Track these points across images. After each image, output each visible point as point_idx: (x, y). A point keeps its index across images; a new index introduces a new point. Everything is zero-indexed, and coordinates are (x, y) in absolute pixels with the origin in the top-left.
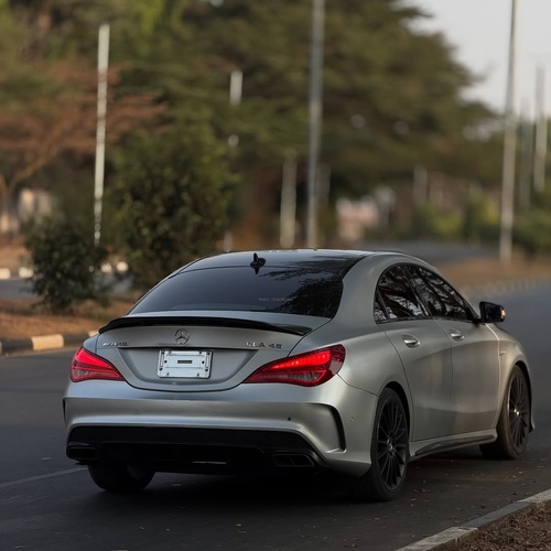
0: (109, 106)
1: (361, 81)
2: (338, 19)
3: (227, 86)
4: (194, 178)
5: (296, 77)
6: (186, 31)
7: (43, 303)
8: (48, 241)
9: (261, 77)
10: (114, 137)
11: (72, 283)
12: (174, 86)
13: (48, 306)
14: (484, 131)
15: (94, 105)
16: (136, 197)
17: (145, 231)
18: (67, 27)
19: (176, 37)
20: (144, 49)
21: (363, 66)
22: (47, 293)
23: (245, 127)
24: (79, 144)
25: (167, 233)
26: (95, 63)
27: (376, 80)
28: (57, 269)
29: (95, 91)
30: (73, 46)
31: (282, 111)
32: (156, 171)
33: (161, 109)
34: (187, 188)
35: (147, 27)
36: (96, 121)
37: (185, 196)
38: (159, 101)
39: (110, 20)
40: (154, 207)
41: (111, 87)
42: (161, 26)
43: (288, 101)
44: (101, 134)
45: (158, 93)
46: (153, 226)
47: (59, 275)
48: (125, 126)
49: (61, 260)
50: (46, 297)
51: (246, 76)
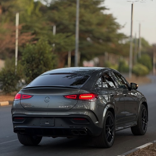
0: (19, 36)
1: (90, 28)
2: (83, 10)
3: (52, 30)
4: (44, 57)
5: (71, 27)
6: (40, 14)
7: (3, 92)
8: (4, 75)
9: (61, 27)
10: (20, 44)
11: (10, 87)
12: (37, 30)
13: (4, 93)
14: (124, 42)
15: (15, 36)
16: (28, 62)
17: (30, 72)
18: (7, 13)
19: (37, 16)
20: (29, 19)
21: (90, 24)
22: (3, 89)
23: (57, 41)
24: (11, 46)
25: (36, 72)
26: (15, 24)
27: (93, 27)
28: (6, 83)
29: (15, 31)
30: (9, 19)
31: (67, 37)
32: (34, 55)
33: (34, 36)
34: (42, 60)
35: (29, 13)
36: (15, 40)
37: (42, 62)
38: (33, 34)
39: (19, 11)
40: (33, 65)
41: (19, 30)
42: (33, 13)
43: (69, 34)
44: (17, 43)
45: (33, 32)
46: (33, 70)
47: (7, 85)
48: (23, 41)
49: (8, 80)
50: (4, 91)
51: (57, 27)
